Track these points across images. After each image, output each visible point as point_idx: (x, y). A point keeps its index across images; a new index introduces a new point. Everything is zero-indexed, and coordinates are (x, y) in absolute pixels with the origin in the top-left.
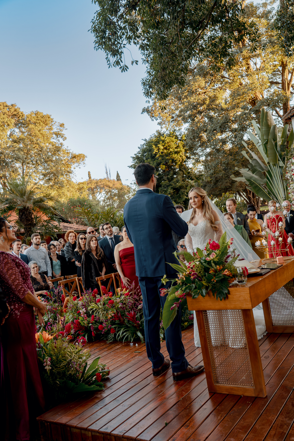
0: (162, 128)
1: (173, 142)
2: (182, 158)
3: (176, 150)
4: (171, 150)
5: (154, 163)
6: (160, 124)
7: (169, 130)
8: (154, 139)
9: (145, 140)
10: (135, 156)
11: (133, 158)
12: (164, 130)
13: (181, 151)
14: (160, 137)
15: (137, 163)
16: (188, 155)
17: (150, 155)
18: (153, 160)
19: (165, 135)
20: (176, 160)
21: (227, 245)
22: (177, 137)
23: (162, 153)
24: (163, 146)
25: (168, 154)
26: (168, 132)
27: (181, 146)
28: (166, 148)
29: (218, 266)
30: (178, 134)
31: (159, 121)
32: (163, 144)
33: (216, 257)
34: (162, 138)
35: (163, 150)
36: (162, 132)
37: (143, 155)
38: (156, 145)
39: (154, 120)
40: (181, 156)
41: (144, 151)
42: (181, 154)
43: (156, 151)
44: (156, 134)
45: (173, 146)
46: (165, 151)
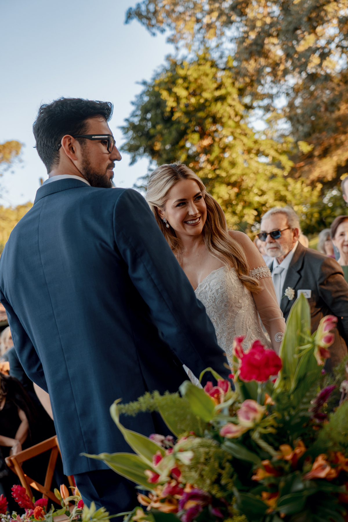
0: (177, 48)
1: (207, 75)
2: (235, 110)
3: (218, 93)
4: (207, 95)
5: (170, 133)
6: (171, 40)
7: (195, 51)
8: (164, 77)
9: (144, 83)
10: (125, 124)
11: (123, 128)
12: (183, 52)
13: (229, 94)
14: (174, 70)
15: (134, 139)
16: (247, 100)
17: (160, 117)
18: (168, 125)
19: (186, 63)
20: (221, 118)
21: (312, 351)
22: (214, 65)
23: (187, 106)
24: (187, 88)
25: (202, 107)
26: (191, 56)
27: (228, 82)
28: (194, 94)
29: (285, 448)
30: (215, 55)
31: (169, 33)
32: (186, 85)
33: (264, 417)
34: (182, 72)
35: (187, 98)
36: (179, 57)
37: (144, 119)
38: (170, 91)
39: (158, 33)
40: (230, 106)
41: (145, 110)
42: (229, 101)
43: (171, 103)
44: (167, 65)
45: (209, 84)
46: (193, 100)
